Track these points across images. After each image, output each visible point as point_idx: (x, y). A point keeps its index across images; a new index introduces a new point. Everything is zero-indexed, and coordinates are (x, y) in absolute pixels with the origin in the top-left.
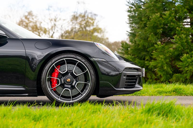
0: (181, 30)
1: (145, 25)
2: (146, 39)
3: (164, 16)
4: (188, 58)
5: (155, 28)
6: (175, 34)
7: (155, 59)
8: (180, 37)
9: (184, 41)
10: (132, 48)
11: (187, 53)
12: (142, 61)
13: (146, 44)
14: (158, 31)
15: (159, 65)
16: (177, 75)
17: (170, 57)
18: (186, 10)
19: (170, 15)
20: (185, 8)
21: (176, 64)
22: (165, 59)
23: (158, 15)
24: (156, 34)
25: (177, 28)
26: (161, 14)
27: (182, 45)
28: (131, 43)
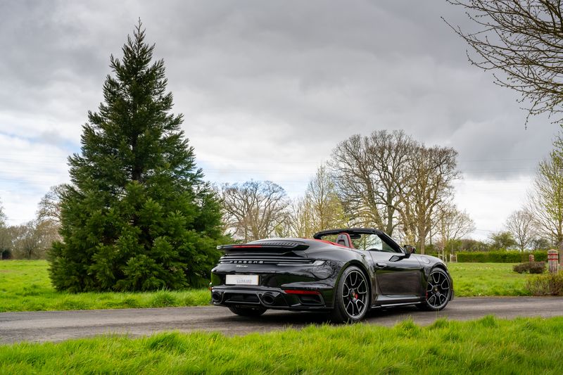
0: (127, 230)
1: (84, 223)
2: (84, 238)
3: (107, 214)
4: (135, 262)
5: (95, 226)
6: (120, 234)
7: (95, 263)
8: (126, 238)
9: (131, 242)
10: (67, 249)
11: (134, 256)
12: (78, 264)
13: (84, 245)
14: (100, 230)
15: (101, 269)
16: (122, 281)
17: (114, 260)
18: (133, 208)
19: (115, 212)
20: (132, 205)
21: (120, 268)
22: (109, 262)
23: (100, 211)
24: (96, 233)
25: (123, 228)
26: (103, 210)
27: (128, 247)
28: (64, 243)
